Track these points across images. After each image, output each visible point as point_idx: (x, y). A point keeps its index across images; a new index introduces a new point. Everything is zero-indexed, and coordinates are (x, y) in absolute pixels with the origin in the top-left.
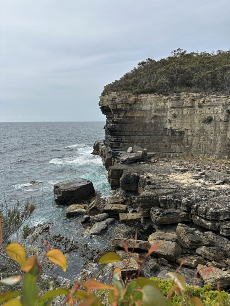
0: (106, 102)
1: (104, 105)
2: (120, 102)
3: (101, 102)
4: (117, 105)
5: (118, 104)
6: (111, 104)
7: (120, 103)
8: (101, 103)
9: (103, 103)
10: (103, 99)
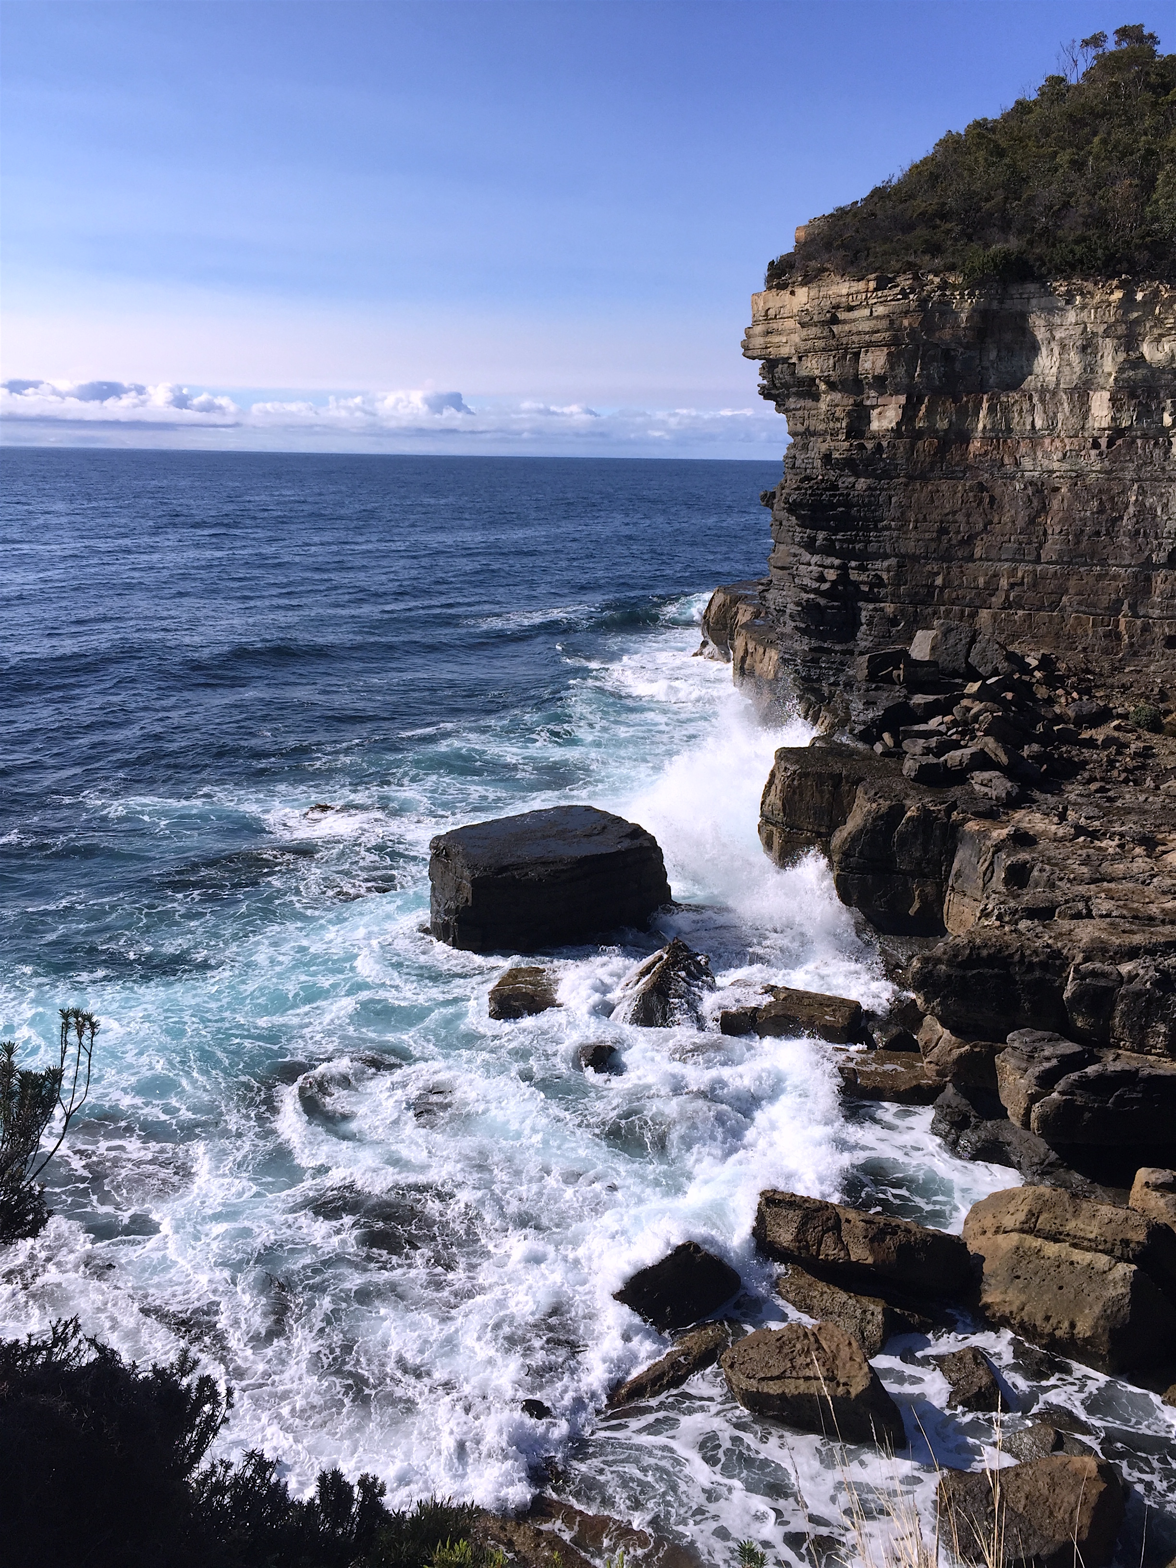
0: (793, 331)
1: (773, 352)
2: (878, 331)
3: (759, 329)
4: (857, 355)
5: (869, 345)
6: (820, 344)
7: (877, 337)
8: (758, 342)
9: (768, 339)
10: (772, 313)
